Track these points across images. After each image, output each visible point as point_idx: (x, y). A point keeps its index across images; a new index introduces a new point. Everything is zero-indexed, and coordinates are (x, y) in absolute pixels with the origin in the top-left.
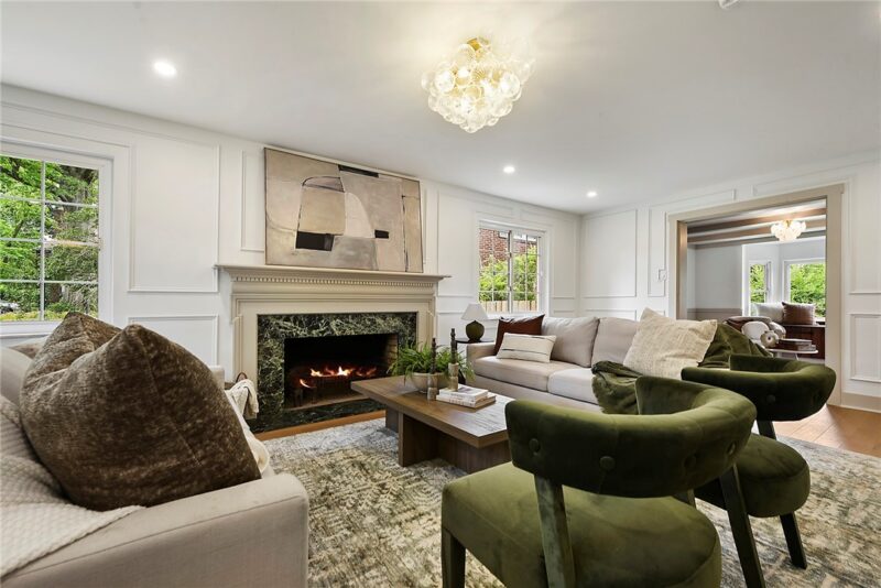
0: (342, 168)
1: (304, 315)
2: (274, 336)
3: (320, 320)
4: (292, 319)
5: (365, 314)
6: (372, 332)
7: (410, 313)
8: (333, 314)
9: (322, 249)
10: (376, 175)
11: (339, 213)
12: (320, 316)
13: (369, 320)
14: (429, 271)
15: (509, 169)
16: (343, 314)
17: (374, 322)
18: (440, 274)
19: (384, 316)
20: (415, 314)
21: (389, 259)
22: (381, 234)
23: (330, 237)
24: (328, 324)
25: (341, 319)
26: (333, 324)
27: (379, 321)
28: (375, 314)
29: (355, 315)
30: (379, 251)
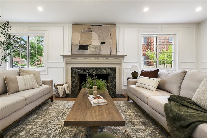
0: (91, 25)
1: (82, 68)
2: (75, 73)
3: (86, 69)
4: (79, 69)
5: (99, 68)
6: (101, 74)
7: (114, 68)
8: (90, 68)
9: (85, 49)
10: (101, 25)
11: (90, 38)
12: (86, 68)
13: (100, 70)
14: (119, 54)
15: (146, 9)
16: (93, 68)
17: (102, 70)
18: (125, 55)
19: (105, 69)
20: (115, 68)
21: (105, 51)
22: (103, 43)
23: (88, 46)
24: (88, 70)
25: (92, 69)
26: (90, 70)
27: (103, 70)
28: (102, 68)
29: (96, 68)
30: (102, 48)
